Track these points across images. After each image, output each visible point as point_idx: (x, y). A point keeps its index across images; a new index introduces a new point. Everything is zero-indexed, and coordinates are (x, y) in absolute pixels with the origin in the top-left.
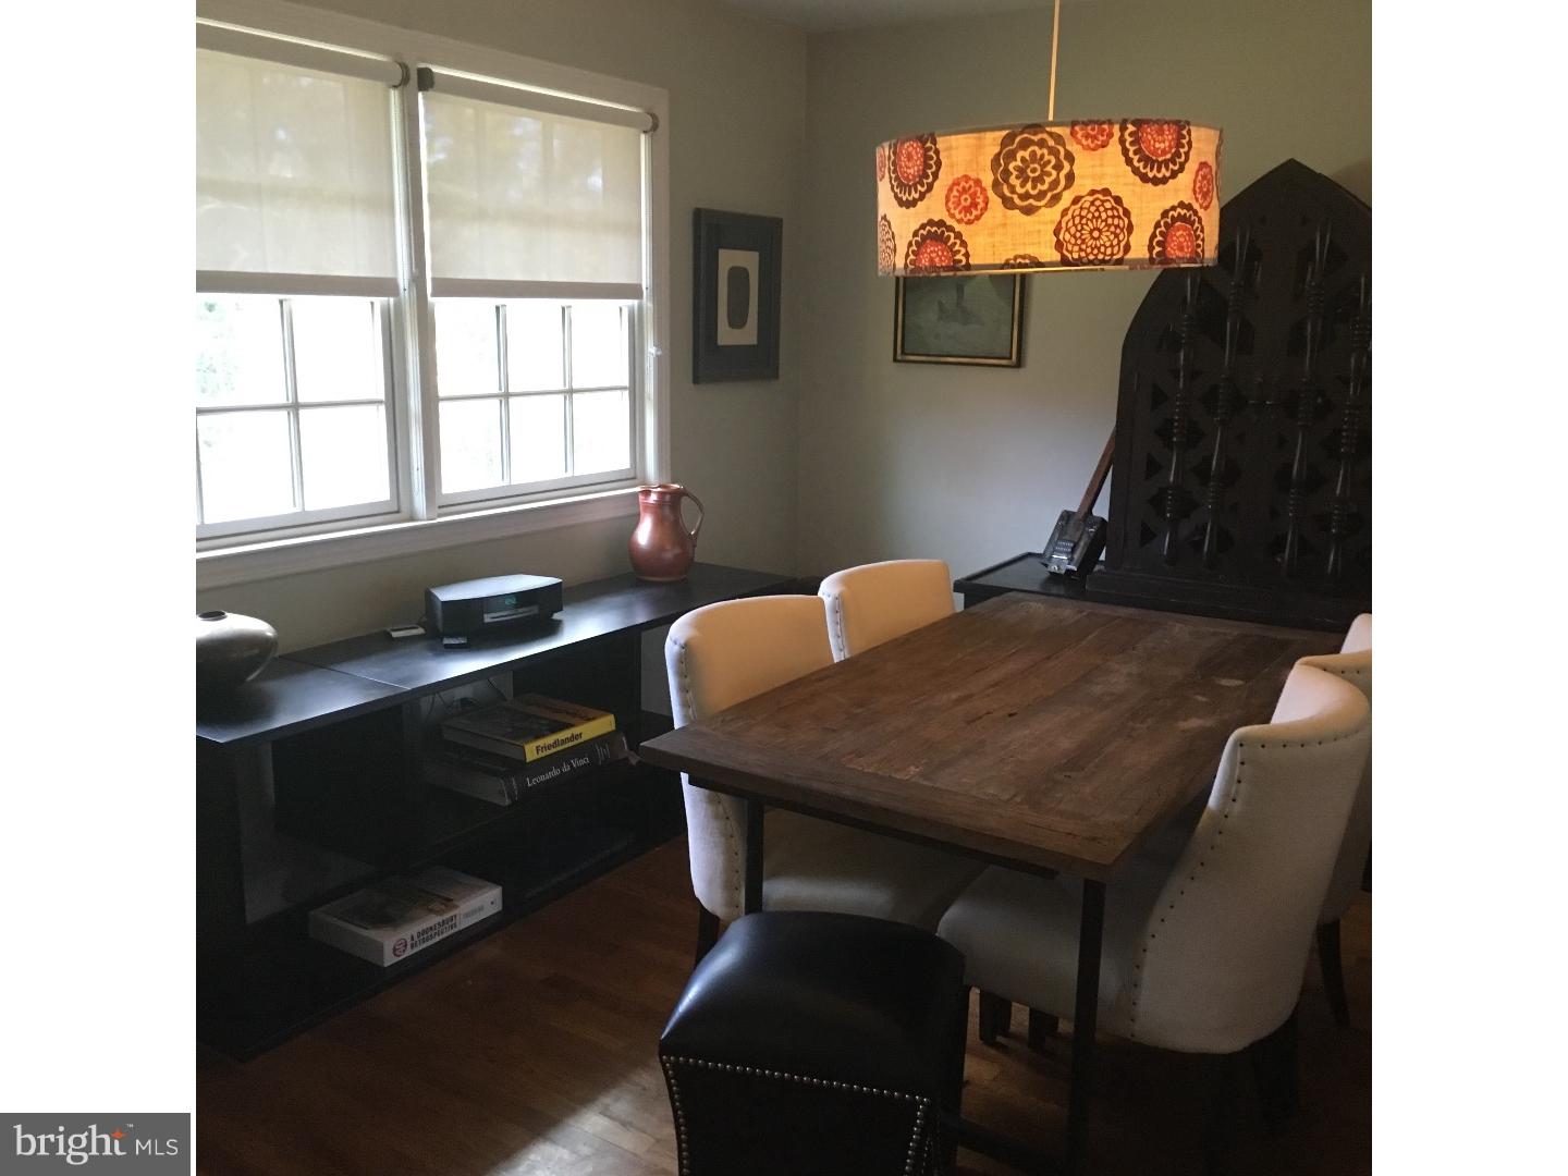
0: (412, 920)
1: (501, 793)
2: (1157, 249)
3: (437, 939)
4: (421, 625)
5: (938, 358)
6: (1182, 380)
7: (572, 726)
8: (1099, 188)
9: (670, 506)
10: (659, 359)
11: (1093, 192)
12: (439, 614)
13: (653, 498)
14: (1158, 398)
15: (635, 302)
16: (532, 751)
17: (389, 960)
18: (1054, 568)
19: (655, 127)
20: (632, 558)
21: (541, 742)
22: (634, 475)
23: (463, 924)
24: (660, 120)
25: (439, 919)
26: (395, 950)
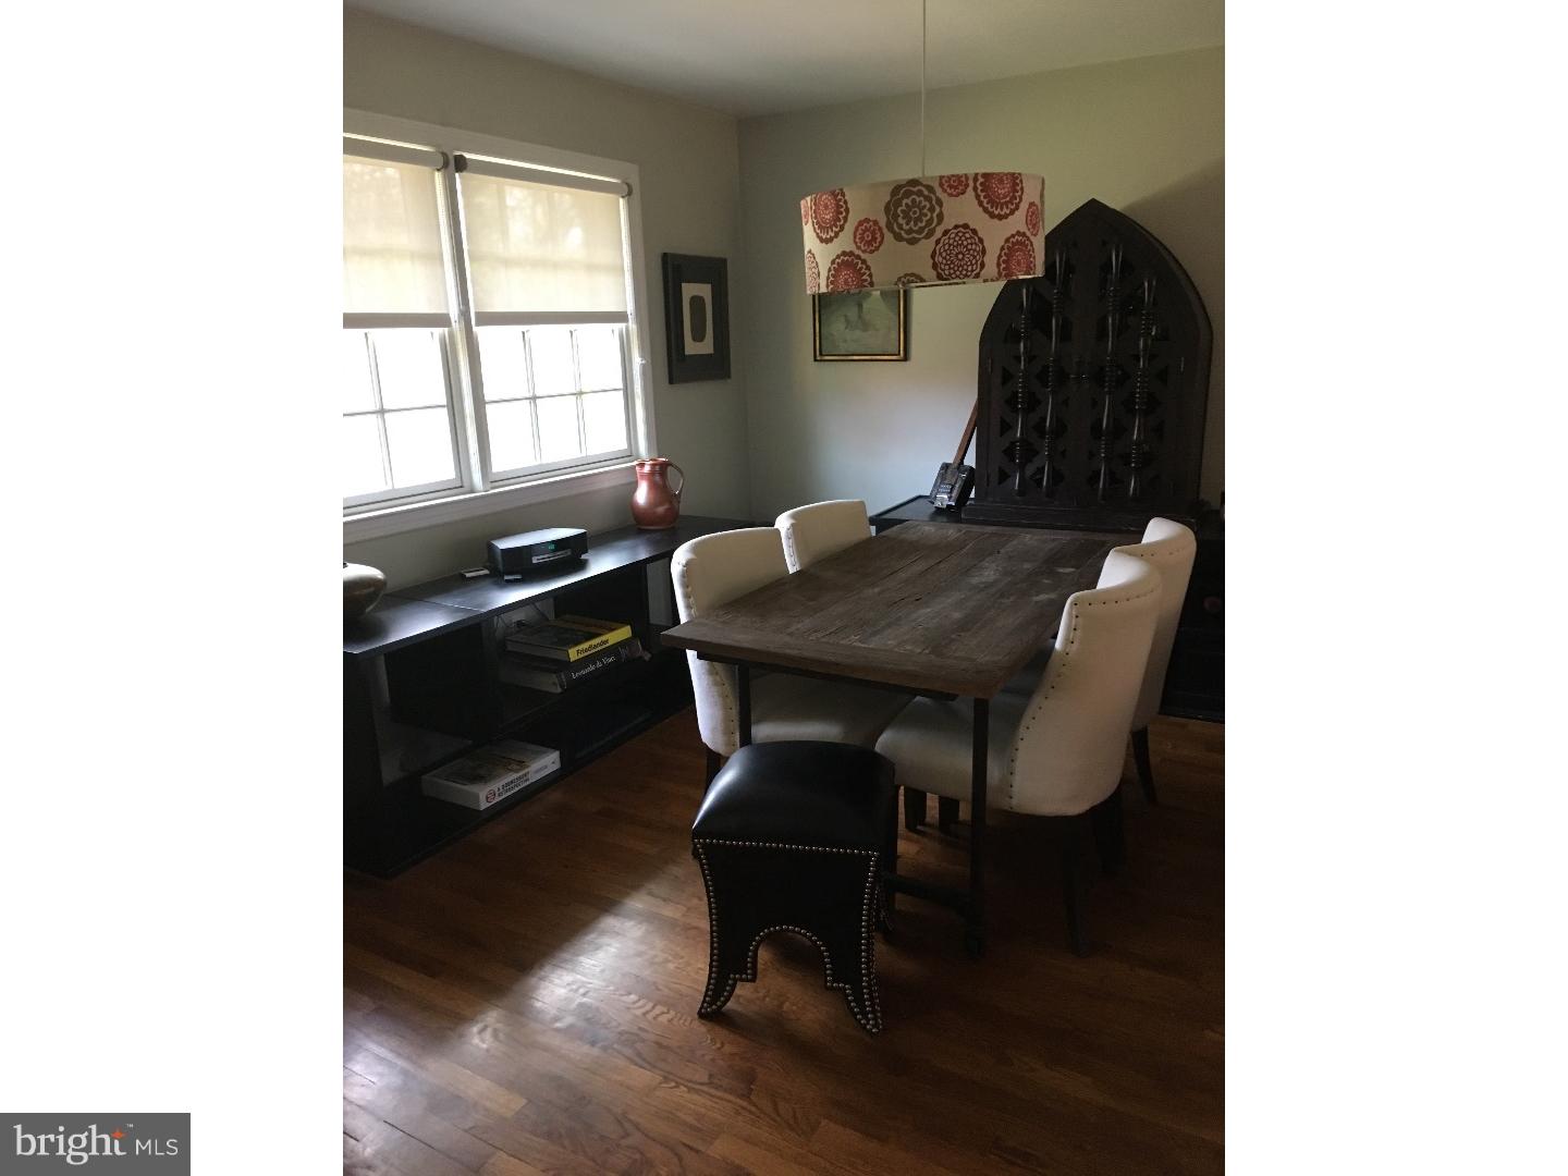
0: (499, 776)
1: (554, 684)
2: (1003, 266)
3: (517, 789)
4: (486, 568)
5: (846, 357)
6: (1022, 363)
7: (600, 635)
8: (961, 223)
9: (660, 473)
10: (643, 367)
11: (956, 227)
12: (500, 558)
13: (647, 469)
14: (1007, 377)
15: (623, 325)
16: (574, 654)
17: (484, 805)
18: (938, 504)
19: (630, 193)
20: (634, 514)
21: (581, 647)
22: (630, 454)
23: (533, 778)
24: (634, 188)
25: (515, 776)
26: (487, 798)
